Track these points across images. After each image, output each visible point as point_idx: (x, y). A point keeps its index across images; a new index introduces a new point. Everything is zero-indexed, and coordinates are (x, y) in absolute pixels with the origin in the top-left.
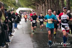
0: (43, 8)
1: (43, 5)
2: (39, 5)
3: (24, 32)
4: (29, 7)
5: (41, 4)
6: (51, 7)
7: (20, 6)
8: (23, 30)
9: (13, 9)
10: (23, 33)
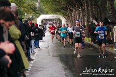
0: (79, 14)
1: (80, 9)
2: (73, 9)
3: (51, 54)
4: (58, 13)
5: (76, 9)
6: (92, 12)
7: (43, 12)
8: (49, 51)
9: (31, 17)
10: (49, 56)
